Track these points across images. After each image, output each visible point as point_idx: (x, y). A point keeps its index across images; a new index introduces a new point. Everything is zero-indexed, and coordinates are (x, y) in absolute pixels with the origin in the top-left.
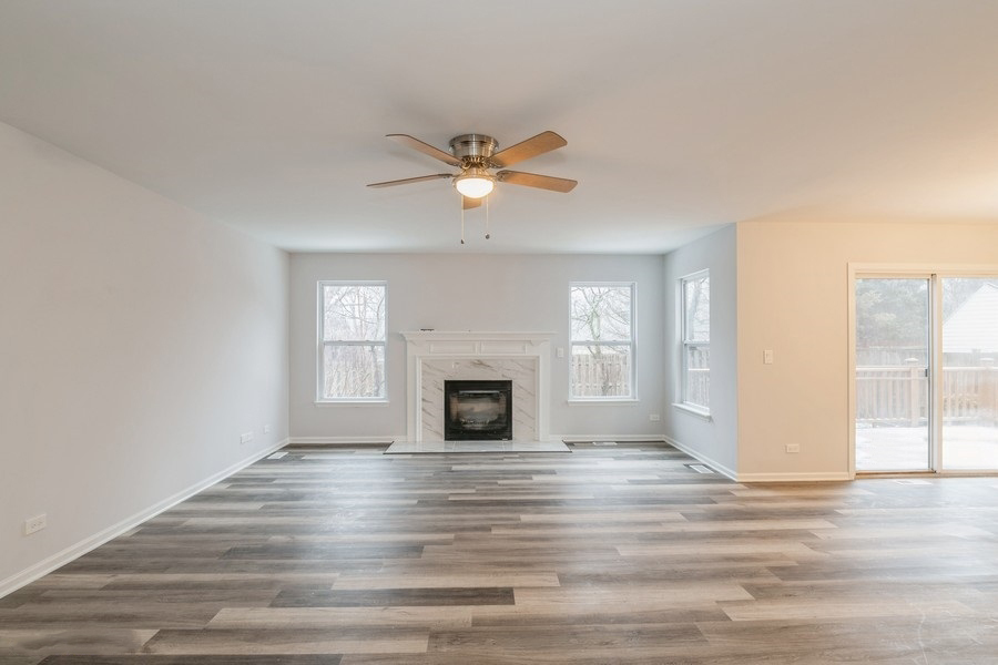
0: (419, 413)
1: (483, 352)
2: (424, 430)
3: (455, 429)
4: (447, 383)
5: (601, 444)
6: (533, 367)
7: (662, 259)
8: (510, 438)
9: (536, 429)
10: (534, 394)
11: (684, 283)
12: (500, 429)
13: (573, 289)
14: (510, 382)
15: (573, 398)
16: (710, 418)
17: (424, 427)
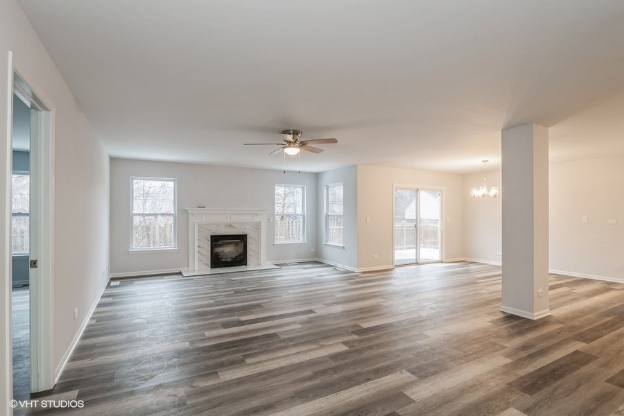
0: (196, 253)
1: (234, 219)
2: (199, 263)
3: (217, 261)
4: (212, 236)
5: (290, 264)
6: (258, 227)
7: (317, 175)
8: (246, 265)
9: (260, 260)
10: (258, 241)
11: (327, 187)
12: (241, 260)
13: (276, 188)
14: (246, 235)
15: (277, 242)
16: (343, 247)
17: (199, 262)
